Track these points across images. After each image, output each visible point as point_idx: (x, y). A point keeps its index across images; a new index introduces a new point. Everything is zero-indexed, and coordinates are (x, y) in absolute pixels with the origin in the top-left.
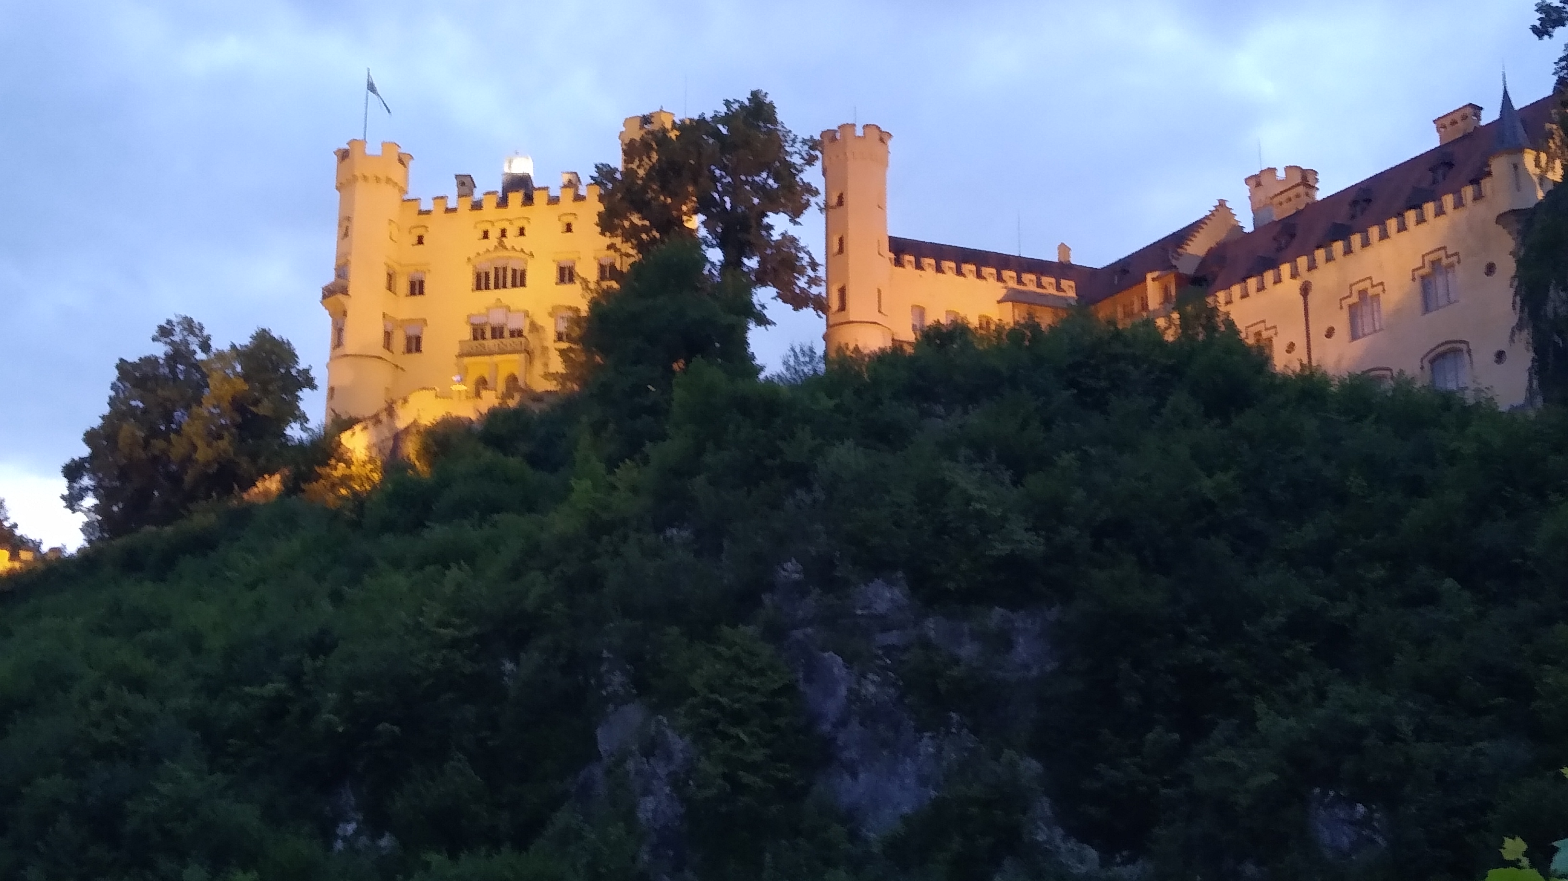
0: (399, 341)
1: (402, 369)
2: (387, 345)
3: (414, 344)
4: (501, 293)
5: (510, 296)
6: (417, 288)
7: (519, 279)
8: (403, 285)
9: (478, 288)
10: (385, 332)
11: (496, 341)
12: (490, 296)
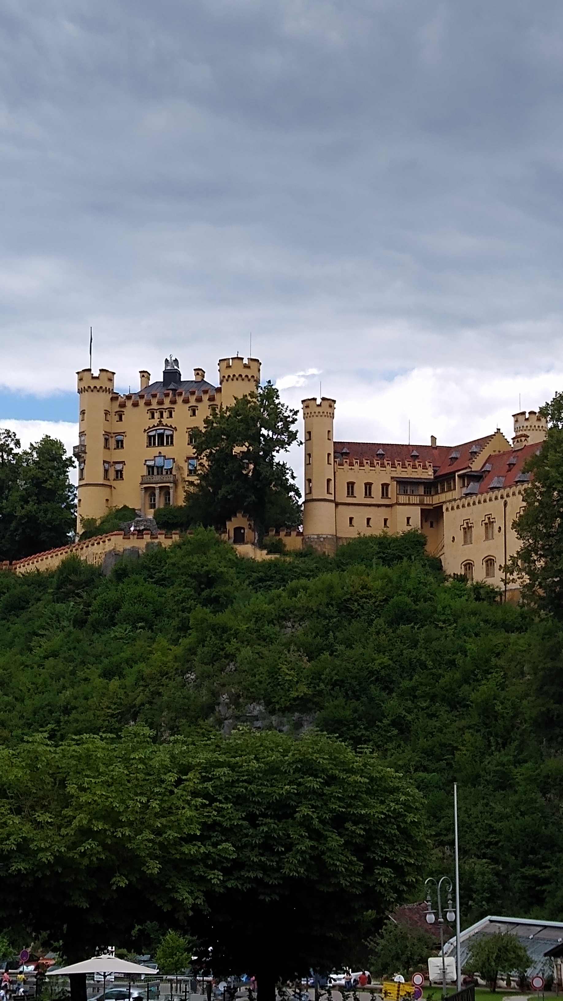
0: (112, 475)
1: (114, 488)
2: (106, 477)
3: (119, 475)
4: (161, 449)
5: (164, 450)
6: (120, 444)
7: (170, 441)
8: (112, 443)
9: (149, 445)
10: (105, 470)
11: (159, 476)
12: (155, 450)
